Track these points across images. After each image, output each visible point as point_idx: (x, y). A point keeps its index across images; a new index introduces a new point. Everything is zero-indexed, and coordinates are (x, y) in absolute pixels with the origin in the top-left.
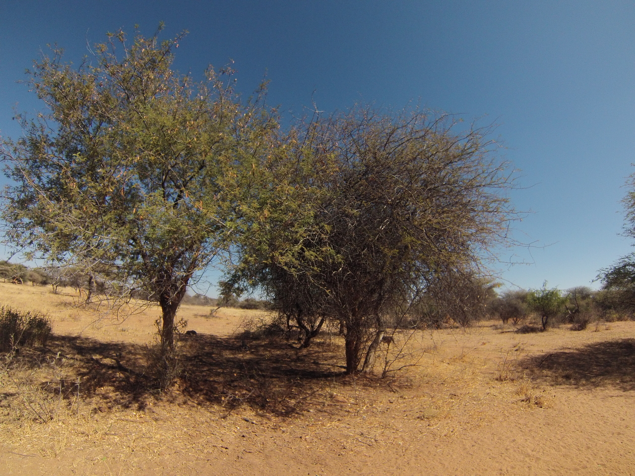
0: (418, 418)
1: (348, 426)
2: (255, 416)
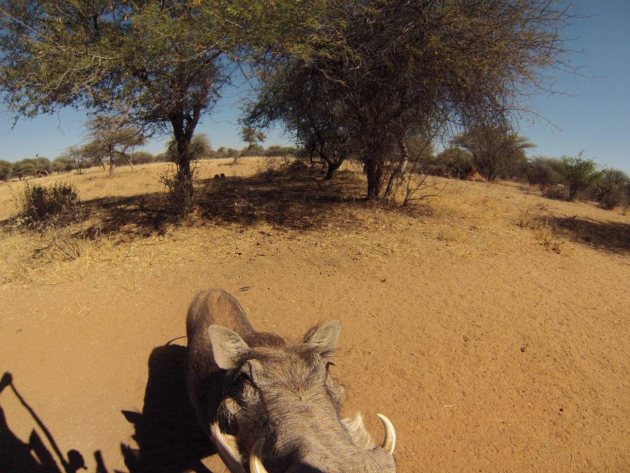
0: (437, 239)
1: (365, 238)
2: (272, 229)
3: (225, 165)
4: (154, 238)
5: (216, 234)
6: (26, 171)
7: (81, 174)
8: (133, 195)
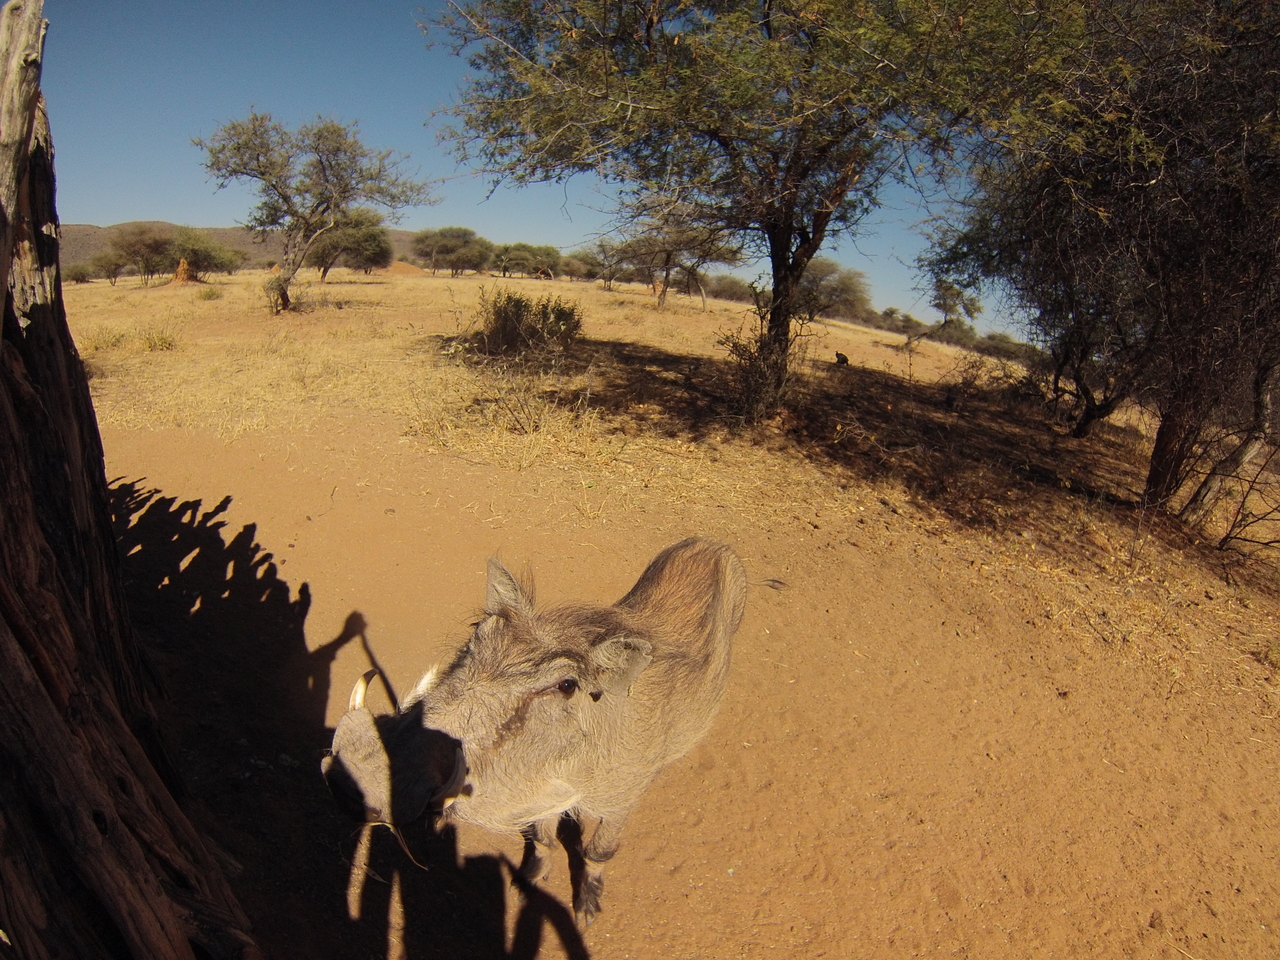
1: (1083, 589)
2: (907, 502)
3: (888, 346)
4: (681, 444)
5: (796, 475)
6: (517, 264)
7: (610, 289)
8: (685, 354)
